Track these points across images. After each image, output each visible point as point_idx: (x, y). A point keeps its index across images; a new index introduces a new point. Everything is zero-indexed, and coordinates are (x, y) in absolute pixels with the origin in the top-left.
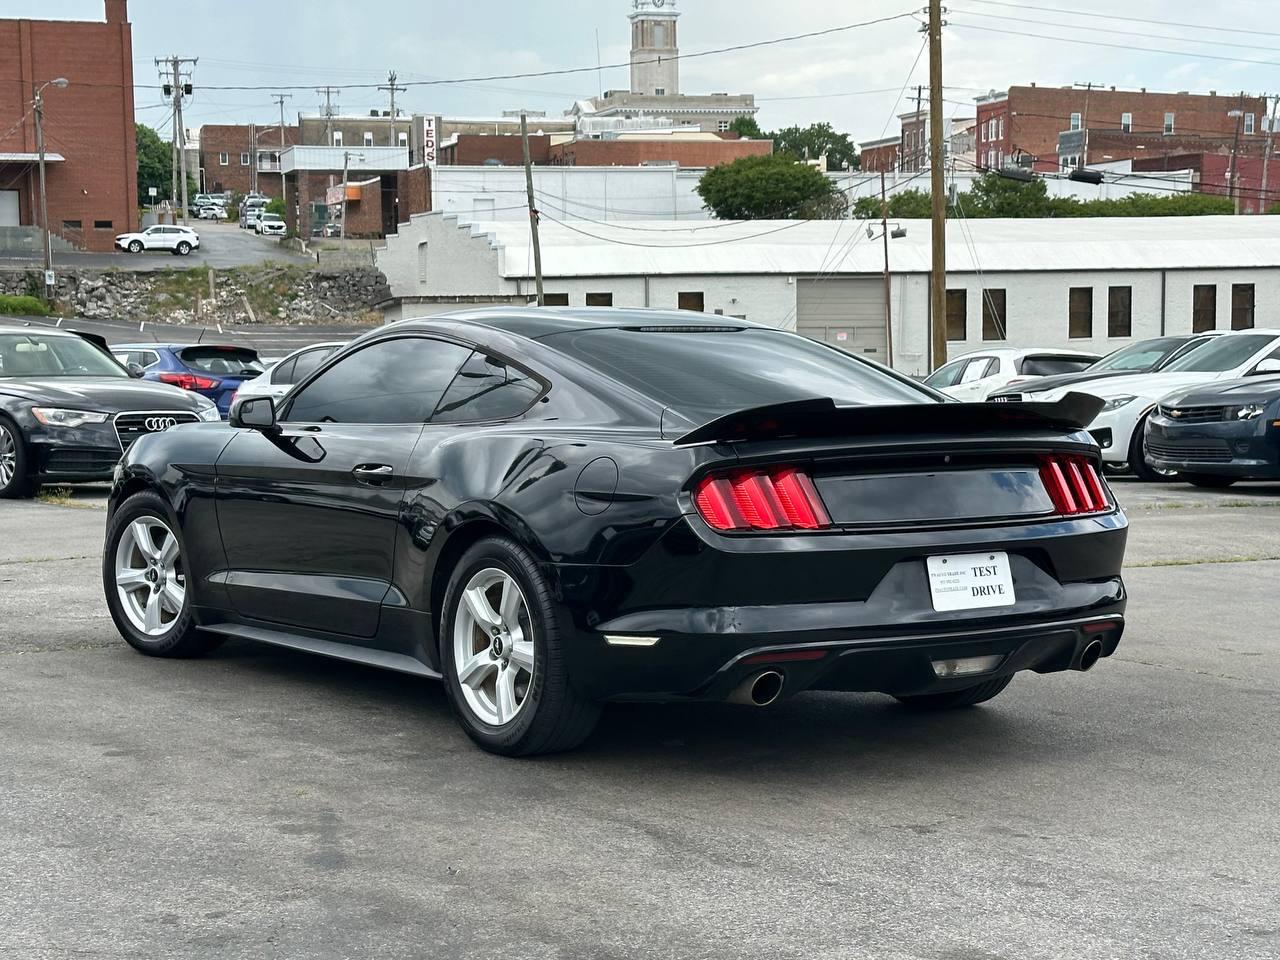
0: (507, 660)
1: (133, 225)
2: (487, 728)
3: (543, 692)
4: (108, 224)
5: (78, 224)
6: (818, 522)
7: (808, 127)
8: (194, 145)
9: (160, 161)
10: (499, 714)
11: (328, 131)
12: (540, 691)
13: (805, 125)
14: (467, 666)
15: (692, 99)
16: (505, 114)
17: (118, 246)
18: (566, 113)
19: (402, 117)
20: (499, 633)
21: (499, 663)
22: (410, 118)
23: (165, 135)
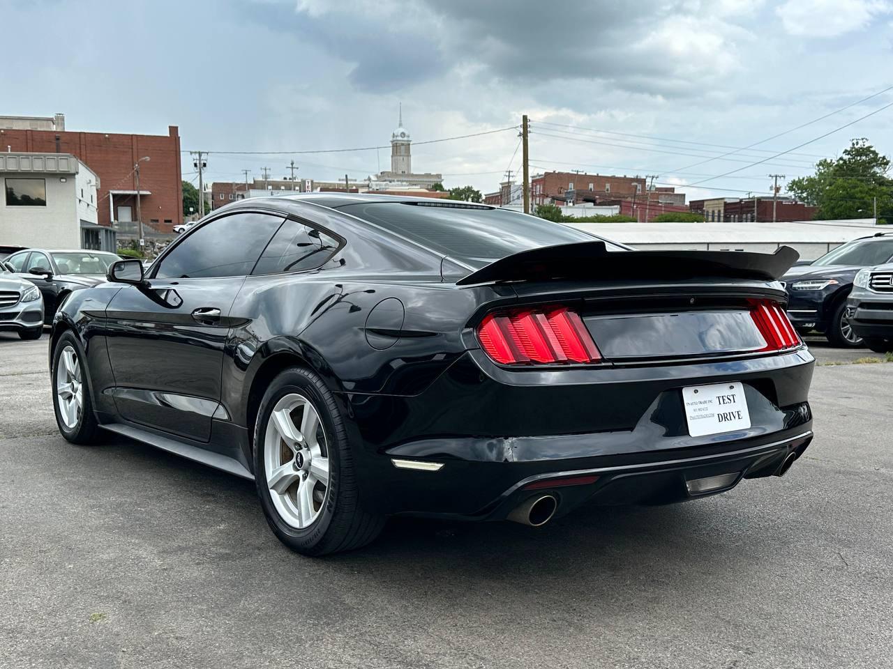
0: (307, 472)
1: (181, 221)
2: (290, 530)
3: (336, 505)
4: (170, 221)
5: (157, 221)
6: (589, 356)
7: (463, 187)
8: (209, 190)
9: (194, 197)
10: (300, 518)
11: (266, 185)
12: (334, 504)
13: (462, 187)
14: (275, 475)
15: (416, 175)
16: (340, 180)
17: (174, 231)
18: (365, 180)
19: (297, 181)
20: (301, 449)
21: (301, 473)
22: (300, 181)
23: (196, 186)
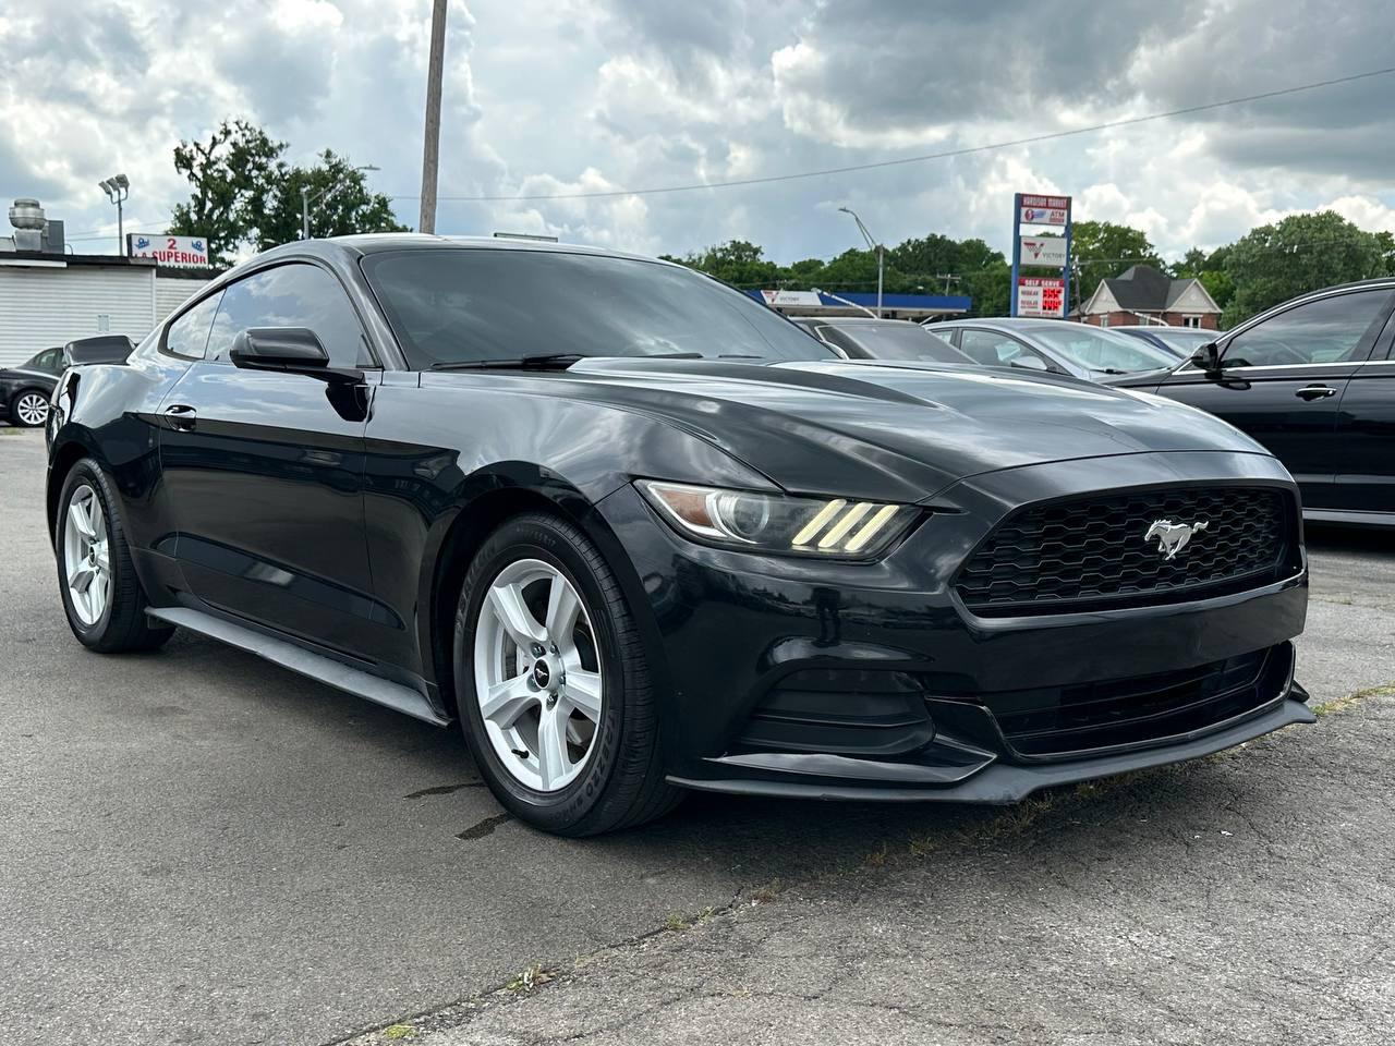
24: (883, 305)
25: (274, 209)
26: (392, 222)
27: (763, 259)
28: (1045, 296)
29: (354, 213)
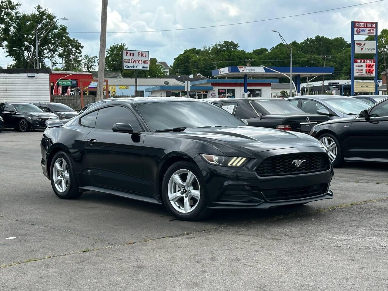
24: (293, 72)
25: (14, 33)
26: (69, 37)
27: (239, 49)
28: (366, 67)
29: (50, 34)
